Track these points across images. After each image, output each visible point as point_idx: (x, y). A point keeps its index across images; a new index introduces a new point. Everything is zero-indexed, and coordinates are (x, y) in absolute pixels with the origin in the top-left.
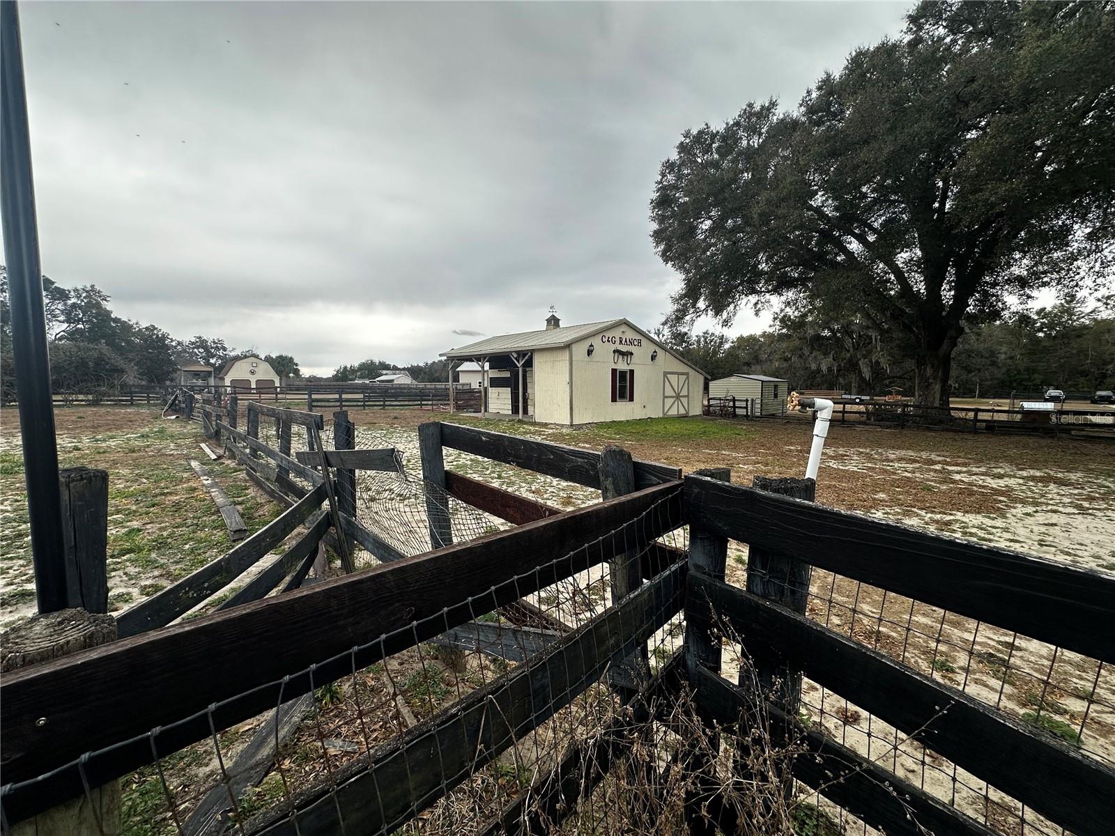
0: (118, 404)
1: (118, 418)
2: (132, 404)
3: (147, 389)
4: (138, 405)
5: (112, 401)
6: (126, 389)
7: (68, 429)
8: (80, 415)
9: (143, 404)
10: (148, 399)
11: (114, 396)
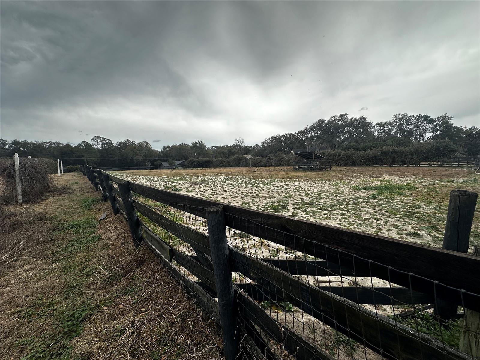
0: (451, 166)
1: (452, 172)
2: (458, 166)
3: (467, 159)
4: (461, 167)
5: (449, 164)
6: (456, 159)
7: (430, 176)
8: (434, 170)
9: (464, 167)
10: (468, 164)
11: (450, 162)
